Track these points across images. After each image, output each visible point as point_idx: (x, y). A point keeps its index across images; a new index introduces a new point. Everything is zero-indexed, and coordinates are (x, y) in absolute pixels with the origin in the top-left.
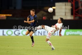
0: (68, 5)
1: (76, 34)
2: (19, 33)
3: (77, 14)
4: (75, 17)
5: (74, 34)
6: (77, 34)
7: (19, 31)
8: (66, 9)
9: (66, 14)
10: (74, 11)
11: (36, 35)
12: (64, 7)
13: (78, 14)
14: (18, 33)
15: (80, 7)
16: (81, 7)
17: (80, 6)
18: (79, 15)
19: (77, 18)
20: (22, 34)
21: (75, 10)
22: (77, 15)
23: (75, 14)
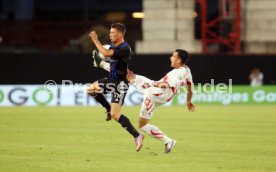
0: (183, 7)
1: (210, 99)
2: (26, 99)
3: (214, 35)
4: (207, 45)
5: (204, 99)
6: (215, 99)
7: (24, 90)
8: (177, 19)
9: (180, 37)
10: (204, 25)
11: (81, 104)
12: (171, 13)
13: (218, 34)
14: (21, 98)
15: (225, 12)
16: (228, 14)
17: (224, 8)
18: (221, 39)
19: (214, 49)
20: (35, 99)
21: (208, 22)
22: (212, 38)
23: (208, 35)
